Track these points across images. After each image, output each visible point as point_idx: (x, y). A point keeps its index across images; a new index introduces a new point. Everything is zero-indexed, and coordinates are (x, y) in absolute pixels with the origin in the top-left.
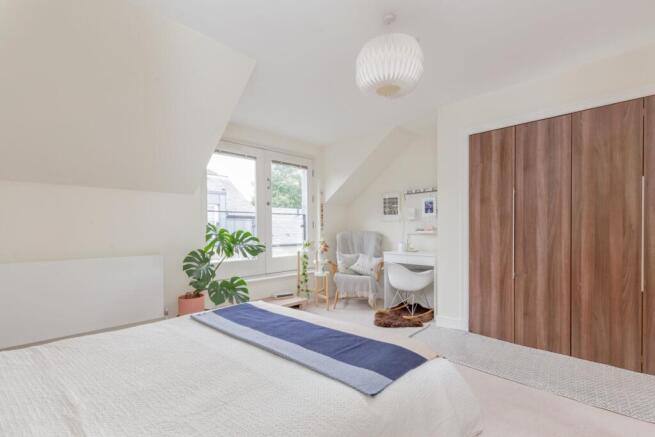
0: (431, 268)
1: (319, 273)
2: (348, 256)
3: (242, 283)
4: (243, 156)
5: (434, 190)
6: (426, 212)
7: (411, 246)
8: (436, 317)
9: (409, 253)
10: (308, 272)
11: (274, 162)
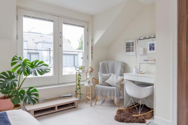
0: (152, 85)
1: (86, 84)
2: (105, 75)
3: (36, 90)
4: (46, 20)
5: (154, 37)
6: (150, 50)
7: (141, 70)
8: (155, 117)
9: (140, 75)
10: (81, 83)
11: (64, 23)
